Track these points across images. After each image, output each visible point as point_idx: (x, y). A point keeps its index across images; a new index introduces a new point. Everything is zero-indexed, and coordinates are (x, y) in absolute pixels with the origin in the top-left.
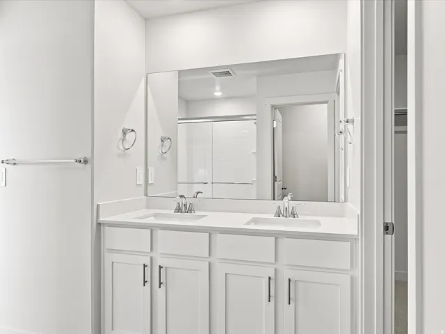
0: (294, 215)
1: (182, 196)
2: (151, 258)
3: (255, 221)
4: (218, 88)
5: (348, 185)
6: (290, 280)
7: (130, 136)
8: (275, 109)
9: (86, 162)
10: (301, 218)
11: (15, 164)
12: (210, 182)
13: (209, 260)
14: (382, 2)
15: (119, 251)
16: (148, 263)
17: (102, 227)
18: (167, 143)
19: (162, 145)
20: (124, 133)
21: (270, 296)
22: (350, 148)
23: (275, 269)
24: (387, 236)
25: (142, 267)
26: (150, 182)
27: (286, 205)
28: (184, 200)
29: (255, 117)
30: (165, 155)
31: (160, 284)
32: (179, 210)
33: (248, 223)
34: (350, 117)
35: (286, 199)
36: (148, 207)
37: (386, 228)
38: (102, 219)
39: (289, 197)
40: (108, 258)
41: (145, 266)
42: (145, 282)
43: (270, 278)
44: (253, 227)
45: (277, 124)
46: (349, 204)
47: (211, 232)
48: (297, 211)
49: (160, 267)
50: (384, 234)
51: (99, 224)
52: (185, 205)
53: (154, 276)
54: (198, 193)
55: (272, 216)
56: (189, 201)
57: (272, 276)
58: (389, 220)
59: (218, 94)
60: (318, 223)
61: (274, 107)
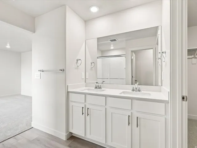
0: (139, 91)
1: (97, 83)
2: (85, 105)
3: (124, 92)
4: (112, 46)
5: (163, 79)
6: (137, 117)
7: (79, 62)
8: (133, 52)
9: (63, 70)
10: (142, 92)
11: (43, 71)
12: (109, 78)
13: (106, 107)
14: (181, 1)
15: (75, 102)
16: (84, 107)
17: (69, 93)
18: (93, 64)
19: (91, 65)
20: (77, 60)
21: (129, 123)
22: (164, 64)
23: (131, 112)
24: (183, 102)
25: (82, 108)
26: (87, 78)
27: (136, 87)
28: (98, 84)
29: (125, 55)
30: (92, 69)
31: (88, 114)
32: (96, 88)
33: (121, 94)
34: (163, 51)
35: (136, 85)
36: (86, 87)
37: (183, 98)
38: (69, 90)
39: (137, 84)
40: (71, 104)
41: (83, 108)
42: (83, 113)
43: (129, 116)
44: (123, 95)
45: (133, 58)
46: (163, 87)
47: (106, 96)
48: (141, 89)
49: (88, 109)
50: (182, 101)
51: (68, 92)
52: (98, 86)
53: (86, 112)
54: (103, 82)
55: (131, 91)
56: (100, 85)
57: (130, 115)
58: (184, 95)
59: (112, 48)
60: (150, 94)
61: (132, 51)
